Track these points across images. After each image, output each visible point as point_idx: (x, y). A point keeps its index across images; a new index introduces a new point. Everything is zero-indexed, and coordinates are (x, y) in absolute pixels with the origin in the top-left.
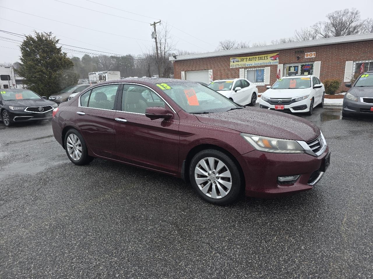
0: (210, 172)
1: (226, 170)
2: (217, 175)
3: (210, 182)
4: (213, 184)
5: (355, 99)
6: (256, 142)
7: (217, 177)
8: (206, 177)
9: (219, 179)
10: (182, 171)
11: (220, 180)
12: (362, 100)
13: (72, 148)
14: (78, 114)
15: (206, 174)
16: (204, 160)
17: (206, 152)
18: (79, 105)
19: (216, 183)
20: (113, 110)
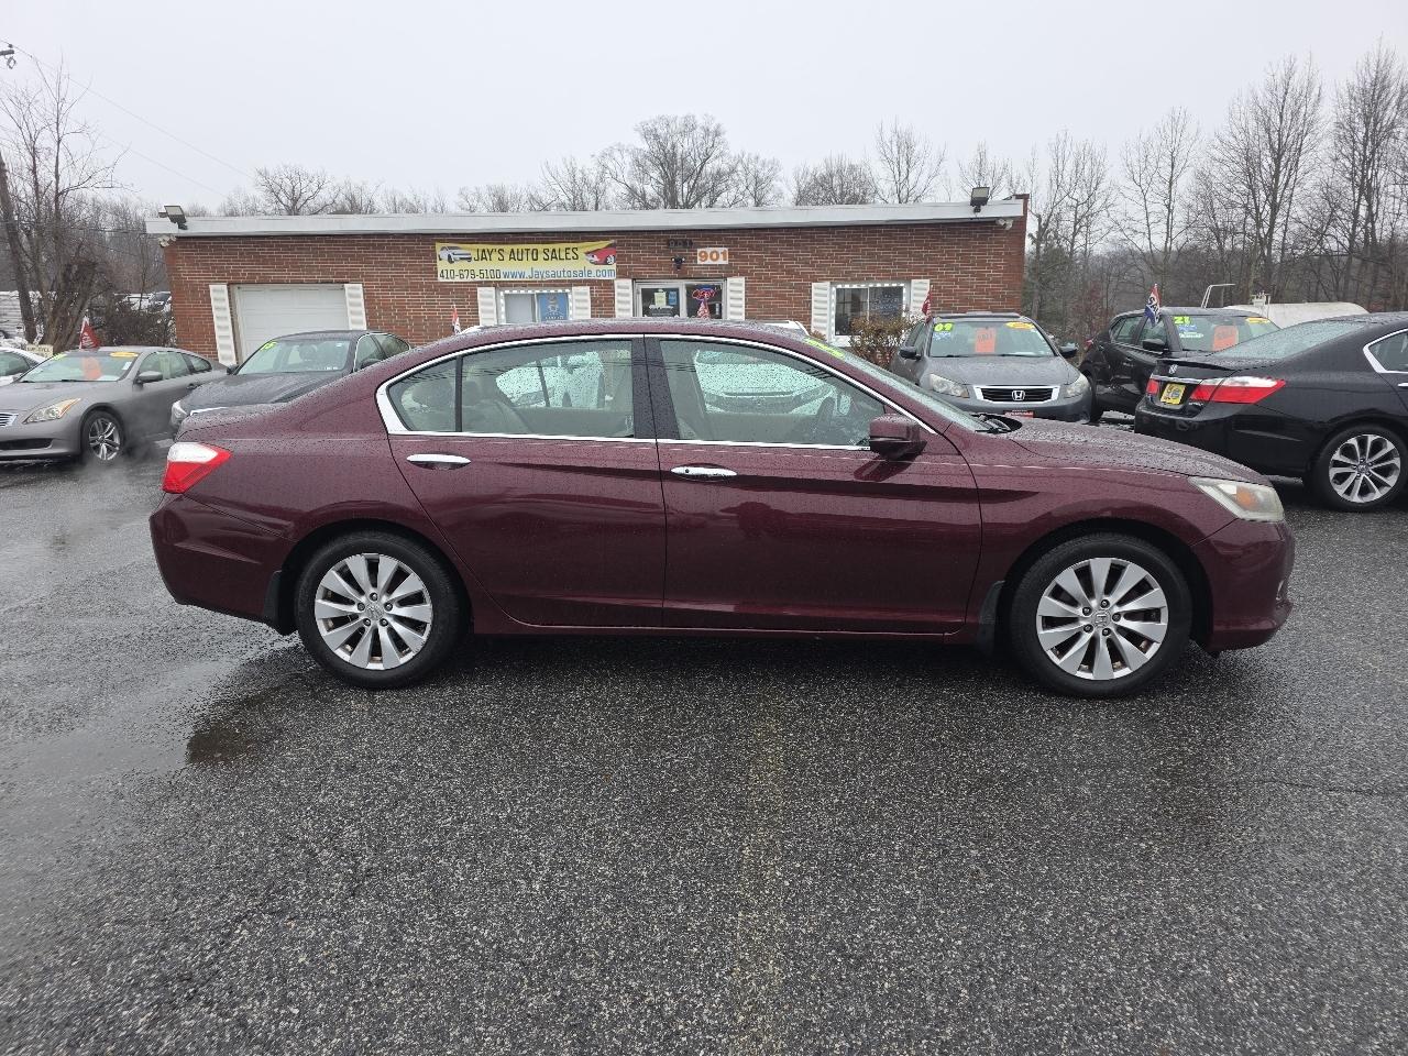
0: (1092, 604)
1: (1150, 588)
3: (1088, 636)
4: (1101, 636)
5: (959, 393)
6: (1230, 497)
7: (1115, 615)
8: (1076, 620)
11: (1124, 623)
12: (980, 395)
15: (1078, 612)
16: (1072, 570)
19: (1110, 632)
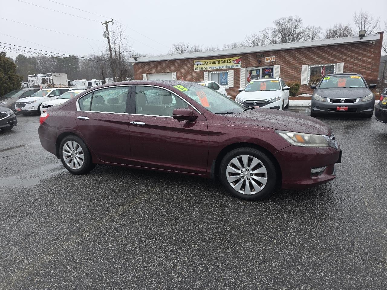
0: (244, 170)
1: (261, 166)
2: (251, 172)
3: (242, 180)
4: (247, 180)
5: (323, 100)
6: (291, 138)
7: (251, 174)
8: (239, 174)
9: (253, 175)
10: (212, 171)
11: (254, 177)
12: (329, 101)
13: (69, 156)
14: (79, 119)
15: (239, 172)
16: (236, 158)
17: (240, 150)
18: (78, 109)
19: (249, 179)
20: (125, 113)
